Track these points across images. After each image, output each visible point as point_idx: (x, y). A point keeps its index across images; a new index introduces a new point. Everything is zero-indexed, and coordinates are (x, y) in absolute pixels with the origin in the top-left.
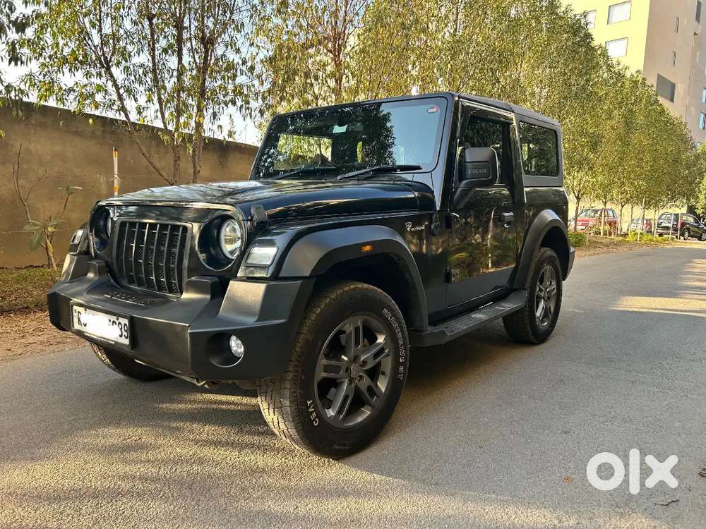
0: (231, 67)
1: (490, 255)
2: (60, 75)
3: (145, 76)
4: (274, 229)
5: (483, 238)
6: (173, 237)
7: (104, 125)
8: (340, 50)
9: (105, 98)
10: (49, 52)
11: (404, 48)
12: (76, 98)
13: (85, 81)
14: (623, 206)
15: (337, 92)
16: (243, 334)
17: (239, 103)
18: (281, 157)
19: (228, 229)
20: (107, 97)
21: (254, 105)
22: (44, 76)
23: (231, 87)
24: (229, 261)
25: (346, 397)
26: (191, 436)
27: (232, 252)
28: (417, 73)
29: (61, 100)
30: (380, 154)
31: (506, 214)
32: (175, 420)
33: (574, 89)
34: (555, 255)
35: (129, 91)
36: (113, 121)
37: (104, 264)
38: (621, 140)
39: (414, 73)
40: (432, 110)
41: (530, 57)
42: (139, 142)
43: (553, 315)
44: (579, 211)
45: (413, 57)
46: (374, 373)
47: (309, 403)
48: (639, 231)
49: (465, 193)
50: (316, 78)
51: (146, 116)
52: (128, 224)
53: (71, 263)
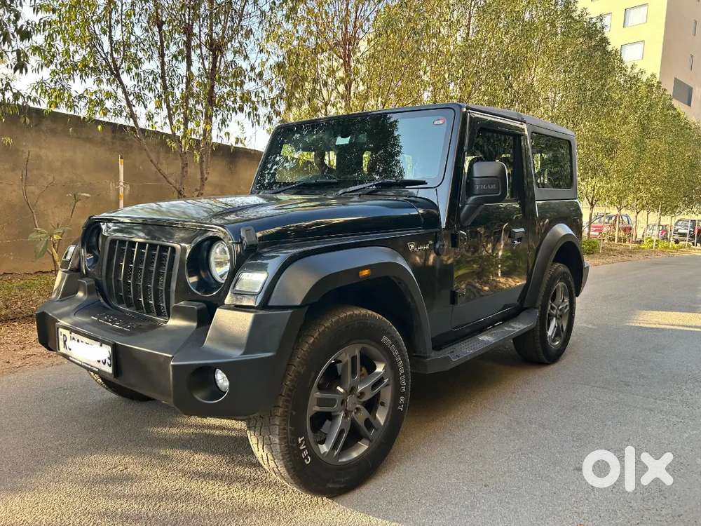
0: (239, 73)
1: (500, 266)
2: (71, 82)
3: (155, 83)
4: (266, 252)
5: (494, 249)
6: (161, 258)
7: (113, 132)
8: (349, 56)
9: (115, 104)
10: (60, 59)
11: (414, 54)
12: (86, 105)
13: (95, 88)
14: (638, 213)
15: (346, 97)
16: (228, 368)
17: (247, 109)
18: (287, 164)
19: (218, 250)
20: (117, 104)
21: (263, 111)
22: (55, 83)
23: (239, 93)
24: (219, 284)
25: (341, 432)
26: (180, 467)
27: (222, 276)
28: (427, 79)
29: (72, 107)
30: (386, 161)
31: (516, 230)
32: (165, 447)
33: (588, 93)
34: (569, 272)
35: (139, 98)
36: (122, 127)
37: (94, 283)
38: (637, 146)
39: (425, 78)
40: (439, 122)
41: (544, 62)
42: (147, 149)
43: (565, 334)
44: (593, 217)
45: (425, 62)
46: (372, 405)
47: (300, 440)
48: (655, 239)
49: (473, 209)
50: (325, 84)
51: (156, 122)
52: (118, 242)
53: (62, 279)
